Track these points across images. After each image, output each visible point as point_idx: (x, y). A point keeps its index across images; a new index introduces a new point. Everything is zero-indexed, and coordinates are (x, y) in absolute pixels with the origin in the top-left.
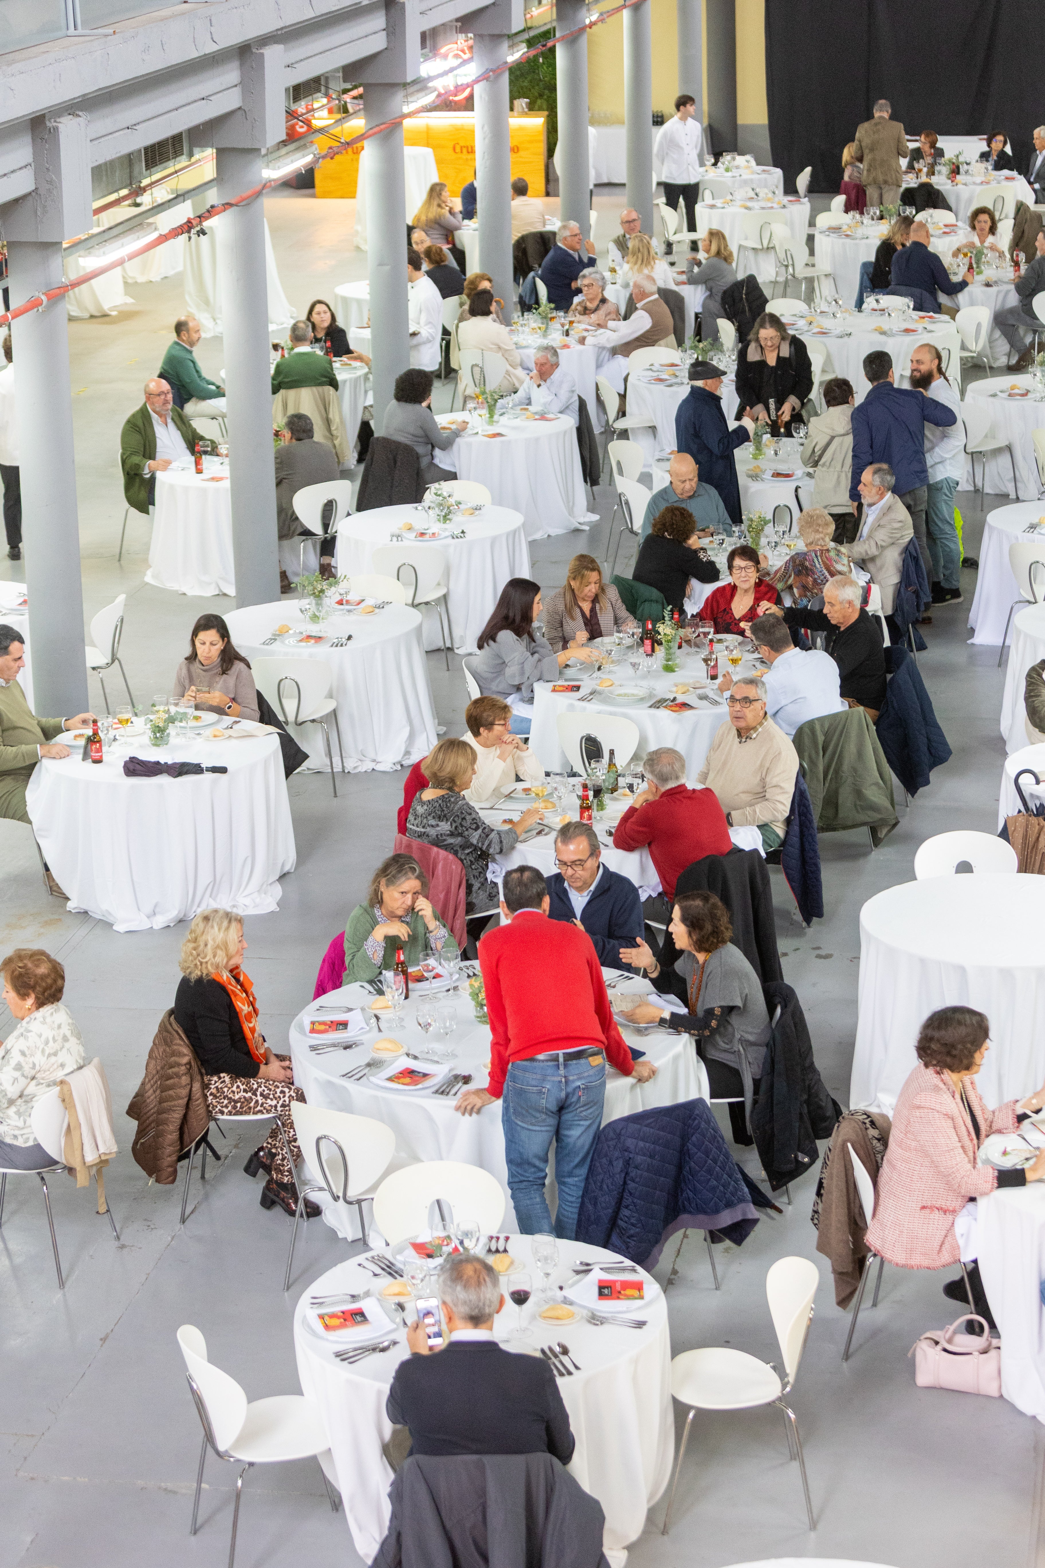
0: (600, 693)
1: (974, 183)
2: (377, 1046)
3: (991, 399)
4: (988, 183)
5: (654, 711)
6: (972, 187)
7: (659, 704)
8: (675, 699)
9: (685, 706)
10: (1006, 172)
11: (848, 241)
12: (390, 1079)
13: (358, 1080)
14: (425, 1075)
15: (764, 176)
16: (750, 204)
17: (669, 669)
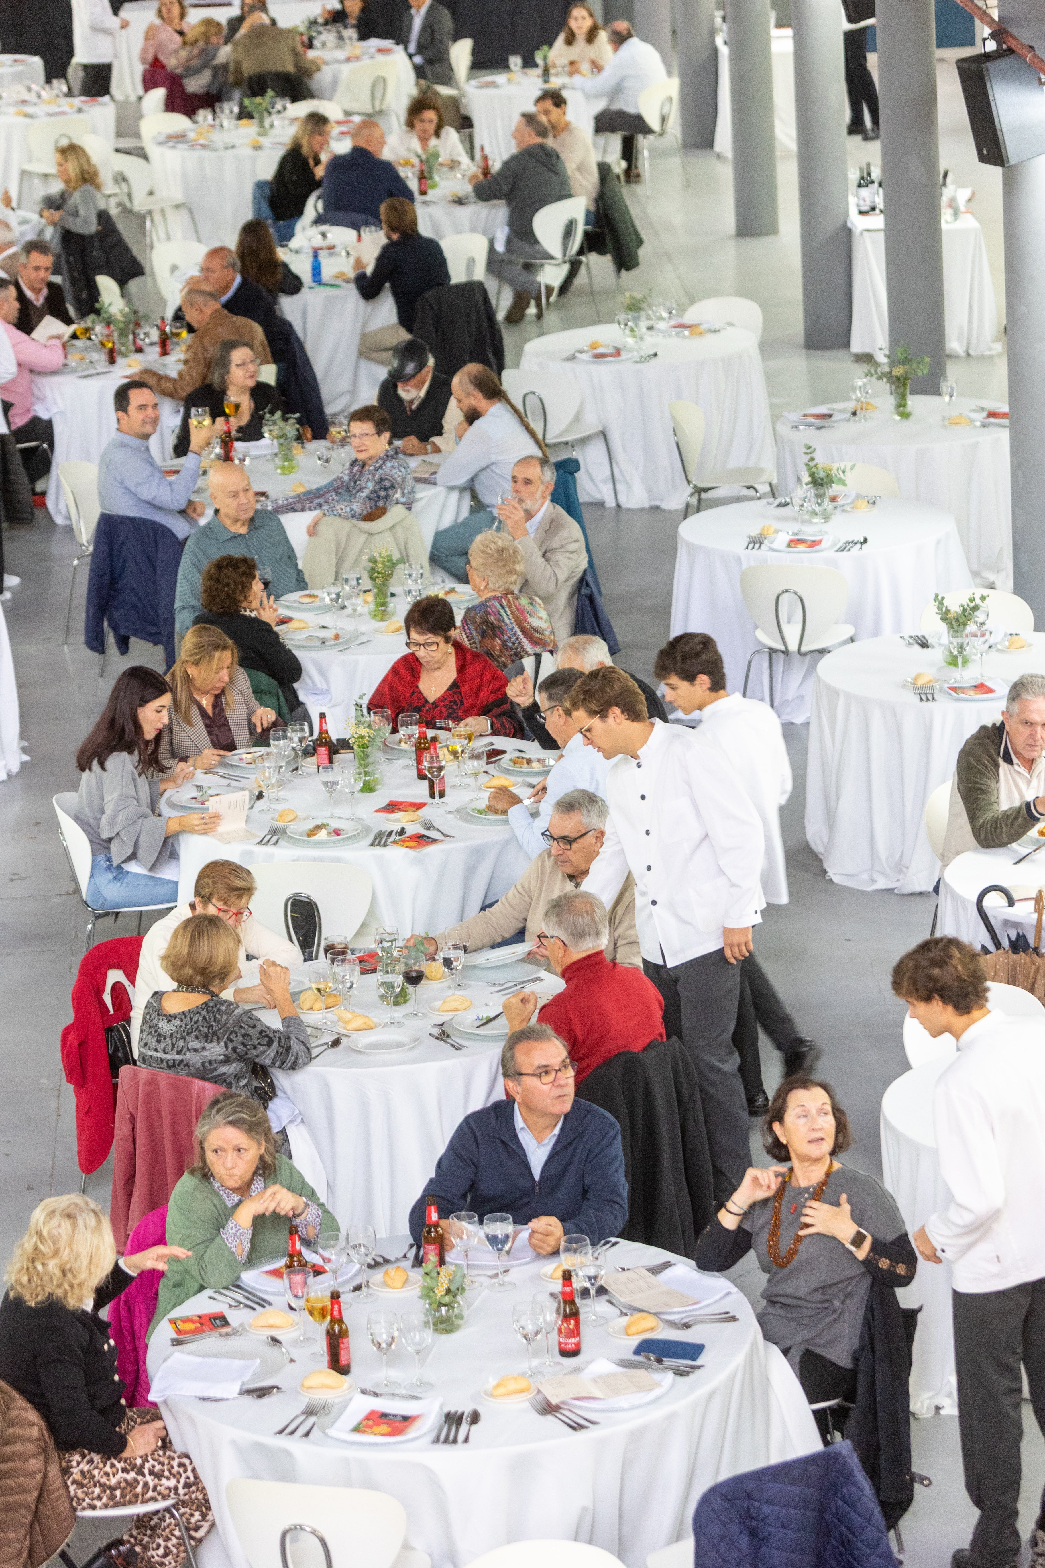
0: (284, 831)
1: (337, 61)
2: (307, 1383)
3: (569, 365)
4: (357, 58)
5: (379, 851)
6: (335, 67)
7: (381, 840)
8: (402, 832)
9: (421, 840)
10: (375, 43)
11: (206, 153)
12: (357, 1429)
13: (307, 1434)
14: (406, 1418)
15: (18, 68)
16: (29, 110)
17: (368, 788)
